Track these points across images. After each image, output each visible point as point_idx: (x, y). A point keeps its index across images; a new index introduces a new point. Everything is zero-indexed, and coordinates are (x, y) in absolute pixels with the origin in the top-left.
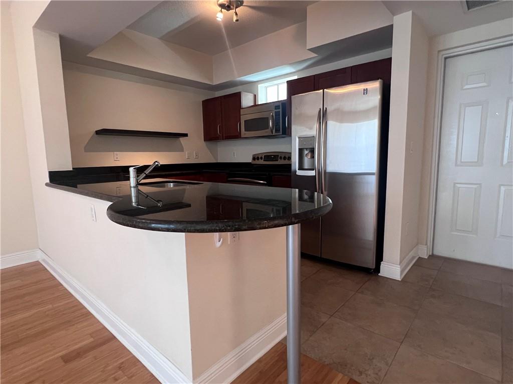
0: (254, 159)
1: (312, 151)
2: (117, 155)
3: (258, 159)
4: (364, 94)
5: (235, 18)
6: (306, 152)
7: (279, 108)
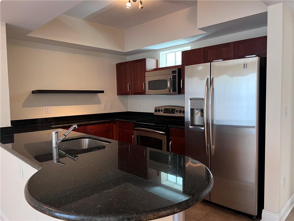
0: (156, 111)
1: (202, 111)
2: (48, 109)
3: (159, 111)
4: (244, 68)
5: (140, 6)
6: (196, 112)
7: (176, 73)
